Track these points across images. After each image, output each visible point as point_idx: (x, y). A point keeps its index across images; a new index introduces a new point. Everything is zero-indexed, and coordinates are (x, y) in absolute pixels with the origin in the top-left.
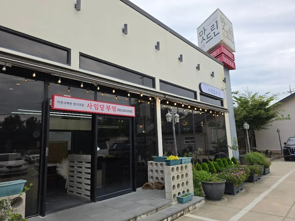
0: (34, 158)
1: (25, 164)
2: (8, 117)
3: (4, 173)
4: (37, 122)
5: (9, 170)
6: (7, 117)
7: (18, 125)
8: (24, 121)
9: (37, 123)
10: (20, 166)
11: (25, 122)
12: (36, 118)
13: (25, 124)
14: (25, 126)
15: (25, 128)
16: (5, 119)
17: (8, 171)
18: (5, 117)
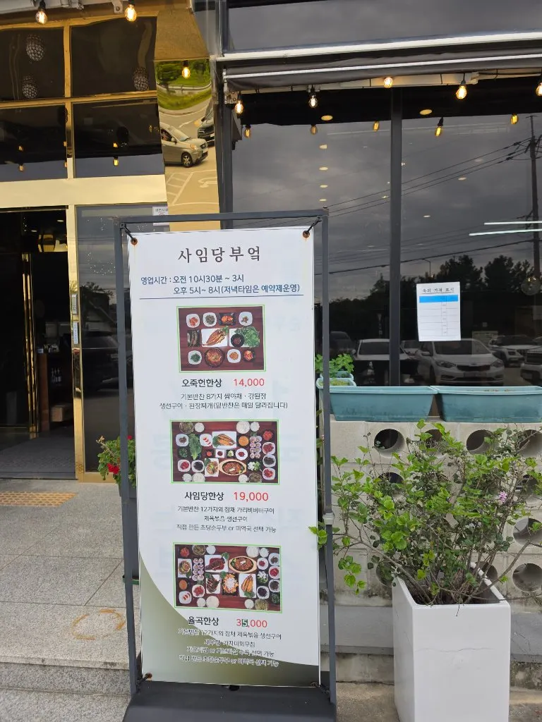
0: (512, 353)
1: (497, 365)
2: (446, 263)
3: (455, 380)
4: (513, 268)
5: (464, 374)
6: (444, 264)
7: (469, 280)
8: (481, 268)
9: (514, 272)
10: (487, 367)
11: (484, 270)
12: (510, 260)
13: (483, 275)
14: (483, 281)
15: (483, 285)
16: (442, 267)
17: (462, 376)
18: (441, 264)
